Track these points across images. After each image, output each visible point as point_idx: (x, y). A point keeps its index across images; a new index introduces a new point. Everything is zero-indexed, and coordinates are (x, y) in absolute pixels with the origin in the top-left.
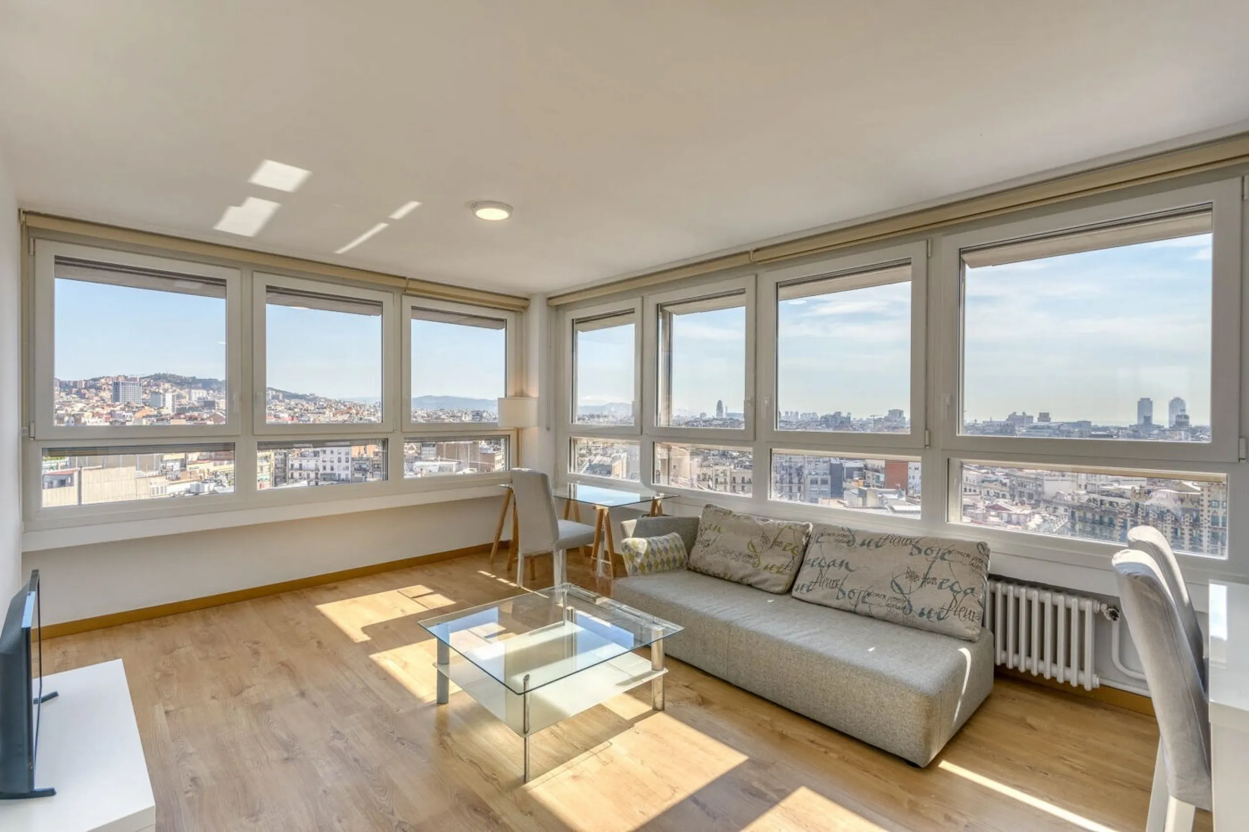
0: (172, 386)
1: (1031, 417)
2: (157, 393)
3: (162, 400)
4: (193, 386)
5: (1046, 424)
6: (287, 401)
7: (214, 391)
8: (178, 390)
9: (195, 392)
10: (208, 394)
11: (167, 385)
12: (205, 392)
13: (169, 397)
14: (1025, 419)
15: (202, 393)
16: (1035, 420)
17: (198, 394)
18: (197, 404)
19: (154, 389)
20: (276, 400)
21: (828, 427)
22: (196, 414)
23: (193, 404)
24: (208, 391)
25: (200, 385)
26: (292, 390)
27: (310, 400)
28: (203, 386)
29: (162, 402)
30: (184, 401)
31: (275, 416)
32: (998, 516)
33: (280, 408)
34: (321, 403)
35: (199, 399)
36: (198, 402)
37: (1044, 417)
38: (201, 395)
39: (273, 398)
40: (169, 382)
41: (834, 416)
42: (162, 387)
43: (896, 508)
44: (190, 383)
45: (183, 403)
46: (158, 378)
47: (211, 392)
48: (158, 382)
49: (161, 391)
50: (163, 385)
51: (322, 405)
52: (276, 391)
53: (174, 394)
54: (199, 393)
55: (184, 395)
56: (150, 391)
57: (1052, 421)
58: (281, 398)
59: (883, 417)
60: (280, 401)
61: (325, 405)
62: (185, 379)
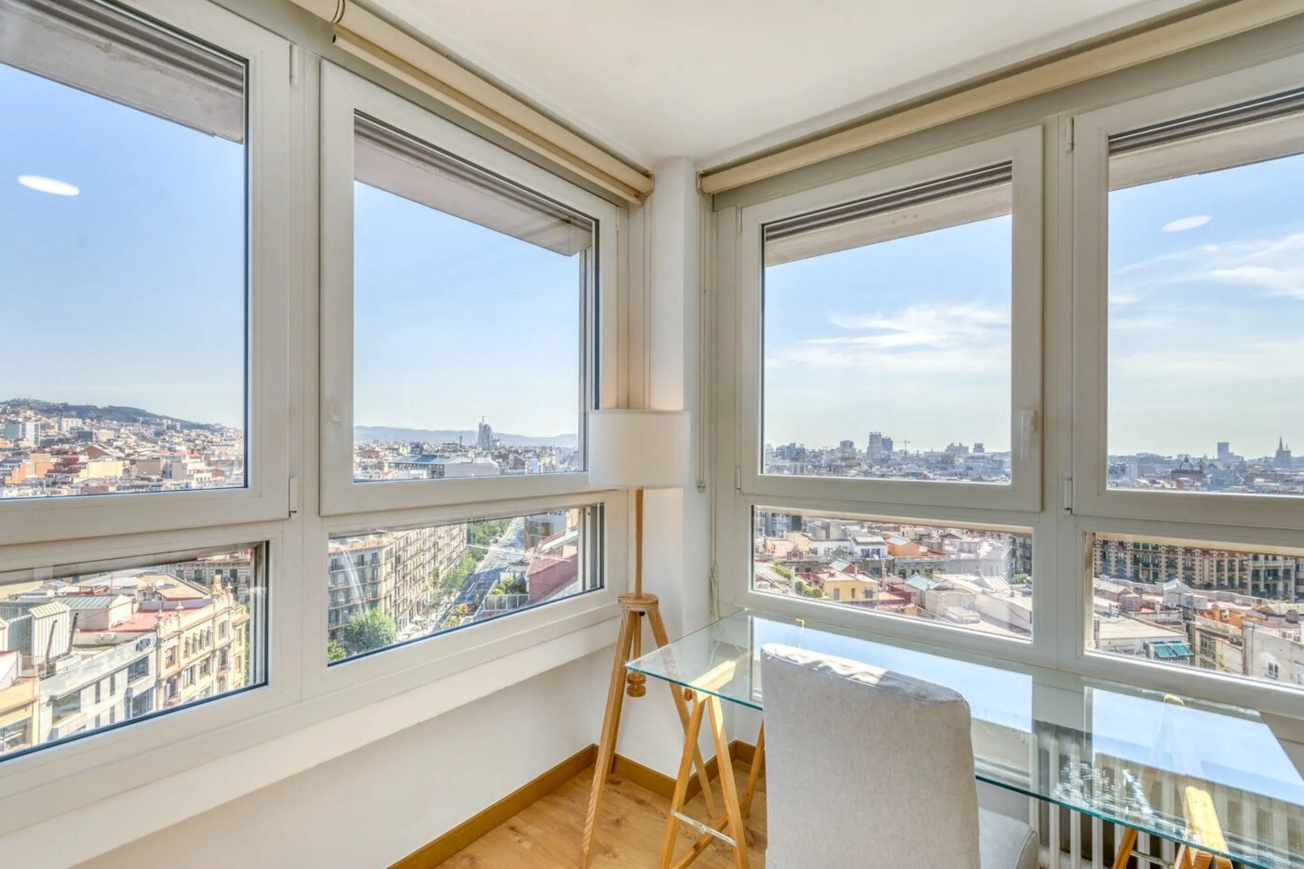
0: (36, 414)
1: (967, 448)
2: (14, 422)
3: (20, 430)
4: (64, 414)
5: (980, 454)
6: (186, 432)
7: (92, 420)
8: (44, 419)
9: (67, 421)
10: (84, 423)
11: (29, 413)
12: (80, 421)
13: (30, 427)
14: (962, 449)
15: (77, 423)
16: (971, 451)
17: (70, 424)
18: (68, 435)
19: (12, 417)
20: (173, 431)
21: (784, 458)
22: (66, 447)
23: (64, 435)
24: (84, 419)
25: (74, 413)
26: (194, 420)
27: (218, 430)
28: (77, 413)
29: (20, 433)
30: (51, 432)
31: (170, 449)
32: (952, 544)
33: (176, 440)
34: (229, 434)
35: (72, 429)
36: (71, 433)
37: (979, 447)
38: (74, 425)
39: (168, 428)
40: (32, 409)
41: (788, 448)
42: (22, 415)
43: (860, 540)
44: (61, 411)
45: (49, 434)
46: (16, 405)
47: (88, 421)
48: (17, 409)
49: (20, 420)
50: (24, 412)
51: (231, 436)
52: (172, 420)
53: (39, 423)
54: (72, 422)
55: (52, 424)
56: (6, 419)
57: (986, 451)
58: (178, 428)
59: (835, 448)
60: (177, 432)
61: (234, 436)
62: (54, 405)
